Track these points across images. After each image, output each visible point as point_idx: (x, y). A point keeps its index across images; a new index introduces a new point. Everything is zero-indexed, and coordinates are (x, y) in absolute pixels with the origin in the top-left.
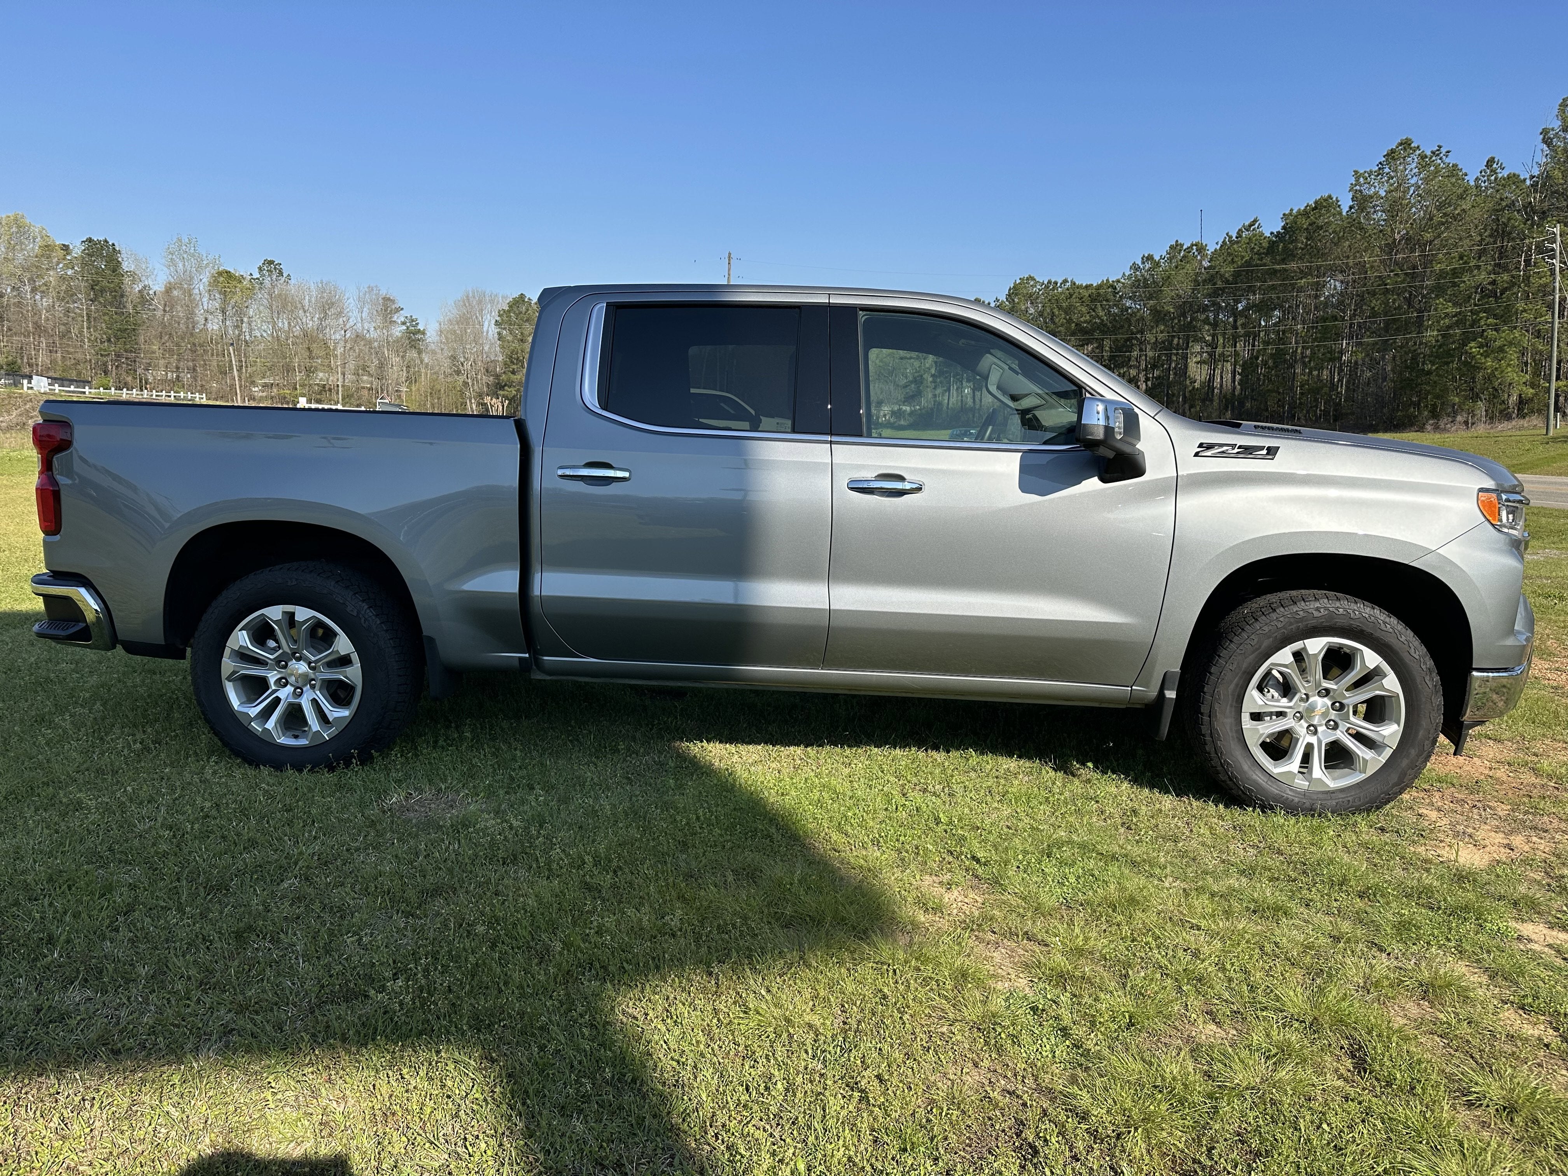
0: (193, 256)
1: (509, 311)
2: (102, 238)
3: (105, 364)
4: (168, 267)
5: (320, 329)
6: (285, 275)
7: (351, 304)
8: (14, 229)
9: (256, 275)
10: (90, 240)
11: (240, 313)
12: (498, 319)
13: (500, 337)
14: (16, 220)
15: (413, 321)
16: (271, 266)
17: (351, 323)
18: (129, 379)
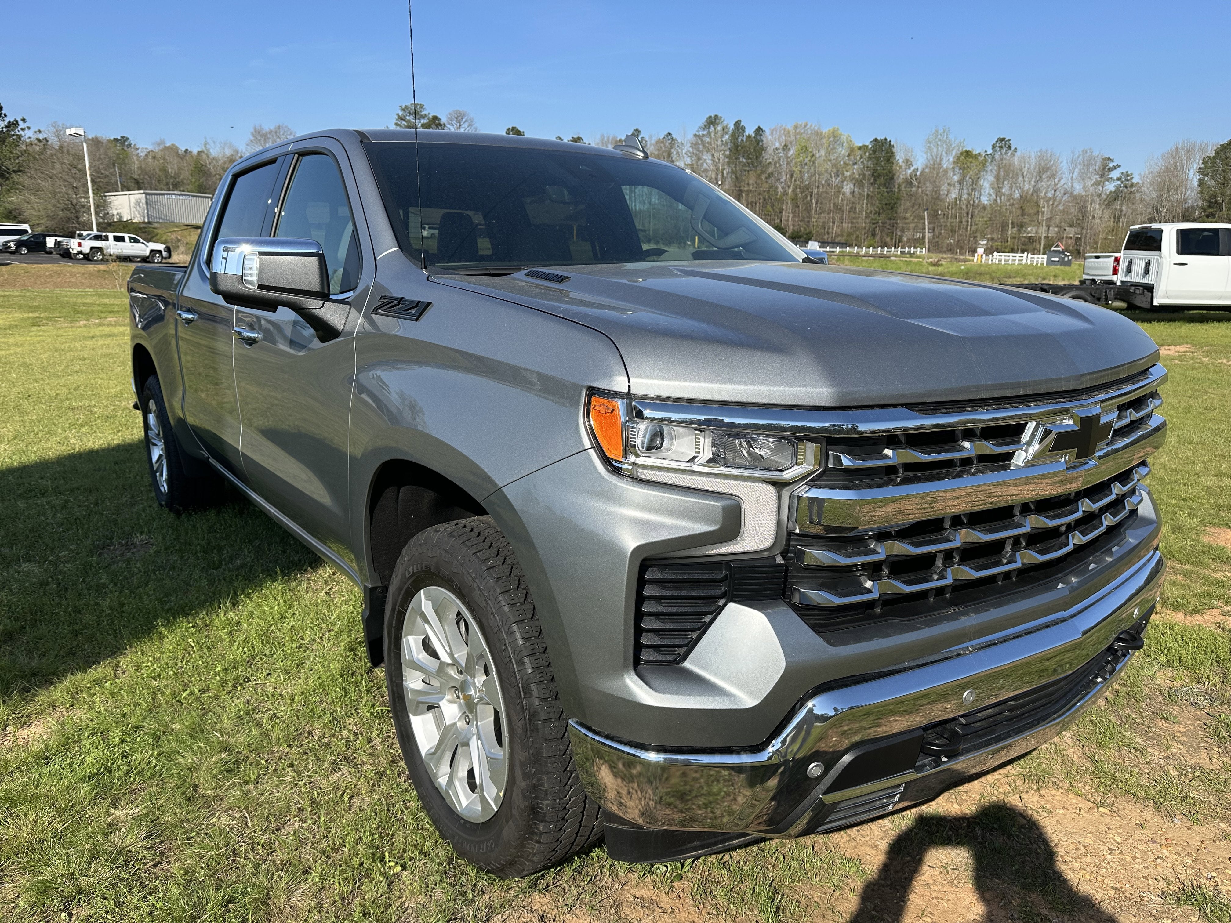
0: (945, 142)
1: (1214, 158)
2: (883, 138)
3: (874, 230)
4: (926, 153)
5: (1036, 191)
6: (1013, 149)
7: (1064, 166)
8: (832, 139)
9: (990, 151)
10: (876, 140)
11: (975, 181)
12: (1202, 166)
13: (1201, 183)
14: (833, 132)
15: (1128, 176)
16: (1003, 144)
17: (1062, 182)
18: (888, 239)
